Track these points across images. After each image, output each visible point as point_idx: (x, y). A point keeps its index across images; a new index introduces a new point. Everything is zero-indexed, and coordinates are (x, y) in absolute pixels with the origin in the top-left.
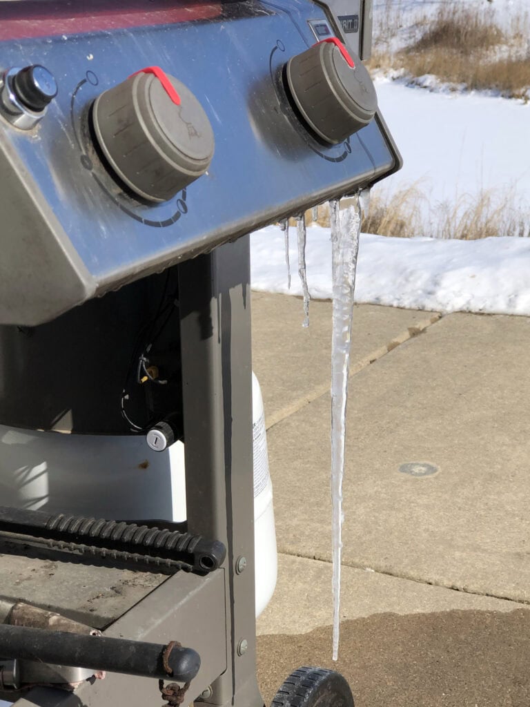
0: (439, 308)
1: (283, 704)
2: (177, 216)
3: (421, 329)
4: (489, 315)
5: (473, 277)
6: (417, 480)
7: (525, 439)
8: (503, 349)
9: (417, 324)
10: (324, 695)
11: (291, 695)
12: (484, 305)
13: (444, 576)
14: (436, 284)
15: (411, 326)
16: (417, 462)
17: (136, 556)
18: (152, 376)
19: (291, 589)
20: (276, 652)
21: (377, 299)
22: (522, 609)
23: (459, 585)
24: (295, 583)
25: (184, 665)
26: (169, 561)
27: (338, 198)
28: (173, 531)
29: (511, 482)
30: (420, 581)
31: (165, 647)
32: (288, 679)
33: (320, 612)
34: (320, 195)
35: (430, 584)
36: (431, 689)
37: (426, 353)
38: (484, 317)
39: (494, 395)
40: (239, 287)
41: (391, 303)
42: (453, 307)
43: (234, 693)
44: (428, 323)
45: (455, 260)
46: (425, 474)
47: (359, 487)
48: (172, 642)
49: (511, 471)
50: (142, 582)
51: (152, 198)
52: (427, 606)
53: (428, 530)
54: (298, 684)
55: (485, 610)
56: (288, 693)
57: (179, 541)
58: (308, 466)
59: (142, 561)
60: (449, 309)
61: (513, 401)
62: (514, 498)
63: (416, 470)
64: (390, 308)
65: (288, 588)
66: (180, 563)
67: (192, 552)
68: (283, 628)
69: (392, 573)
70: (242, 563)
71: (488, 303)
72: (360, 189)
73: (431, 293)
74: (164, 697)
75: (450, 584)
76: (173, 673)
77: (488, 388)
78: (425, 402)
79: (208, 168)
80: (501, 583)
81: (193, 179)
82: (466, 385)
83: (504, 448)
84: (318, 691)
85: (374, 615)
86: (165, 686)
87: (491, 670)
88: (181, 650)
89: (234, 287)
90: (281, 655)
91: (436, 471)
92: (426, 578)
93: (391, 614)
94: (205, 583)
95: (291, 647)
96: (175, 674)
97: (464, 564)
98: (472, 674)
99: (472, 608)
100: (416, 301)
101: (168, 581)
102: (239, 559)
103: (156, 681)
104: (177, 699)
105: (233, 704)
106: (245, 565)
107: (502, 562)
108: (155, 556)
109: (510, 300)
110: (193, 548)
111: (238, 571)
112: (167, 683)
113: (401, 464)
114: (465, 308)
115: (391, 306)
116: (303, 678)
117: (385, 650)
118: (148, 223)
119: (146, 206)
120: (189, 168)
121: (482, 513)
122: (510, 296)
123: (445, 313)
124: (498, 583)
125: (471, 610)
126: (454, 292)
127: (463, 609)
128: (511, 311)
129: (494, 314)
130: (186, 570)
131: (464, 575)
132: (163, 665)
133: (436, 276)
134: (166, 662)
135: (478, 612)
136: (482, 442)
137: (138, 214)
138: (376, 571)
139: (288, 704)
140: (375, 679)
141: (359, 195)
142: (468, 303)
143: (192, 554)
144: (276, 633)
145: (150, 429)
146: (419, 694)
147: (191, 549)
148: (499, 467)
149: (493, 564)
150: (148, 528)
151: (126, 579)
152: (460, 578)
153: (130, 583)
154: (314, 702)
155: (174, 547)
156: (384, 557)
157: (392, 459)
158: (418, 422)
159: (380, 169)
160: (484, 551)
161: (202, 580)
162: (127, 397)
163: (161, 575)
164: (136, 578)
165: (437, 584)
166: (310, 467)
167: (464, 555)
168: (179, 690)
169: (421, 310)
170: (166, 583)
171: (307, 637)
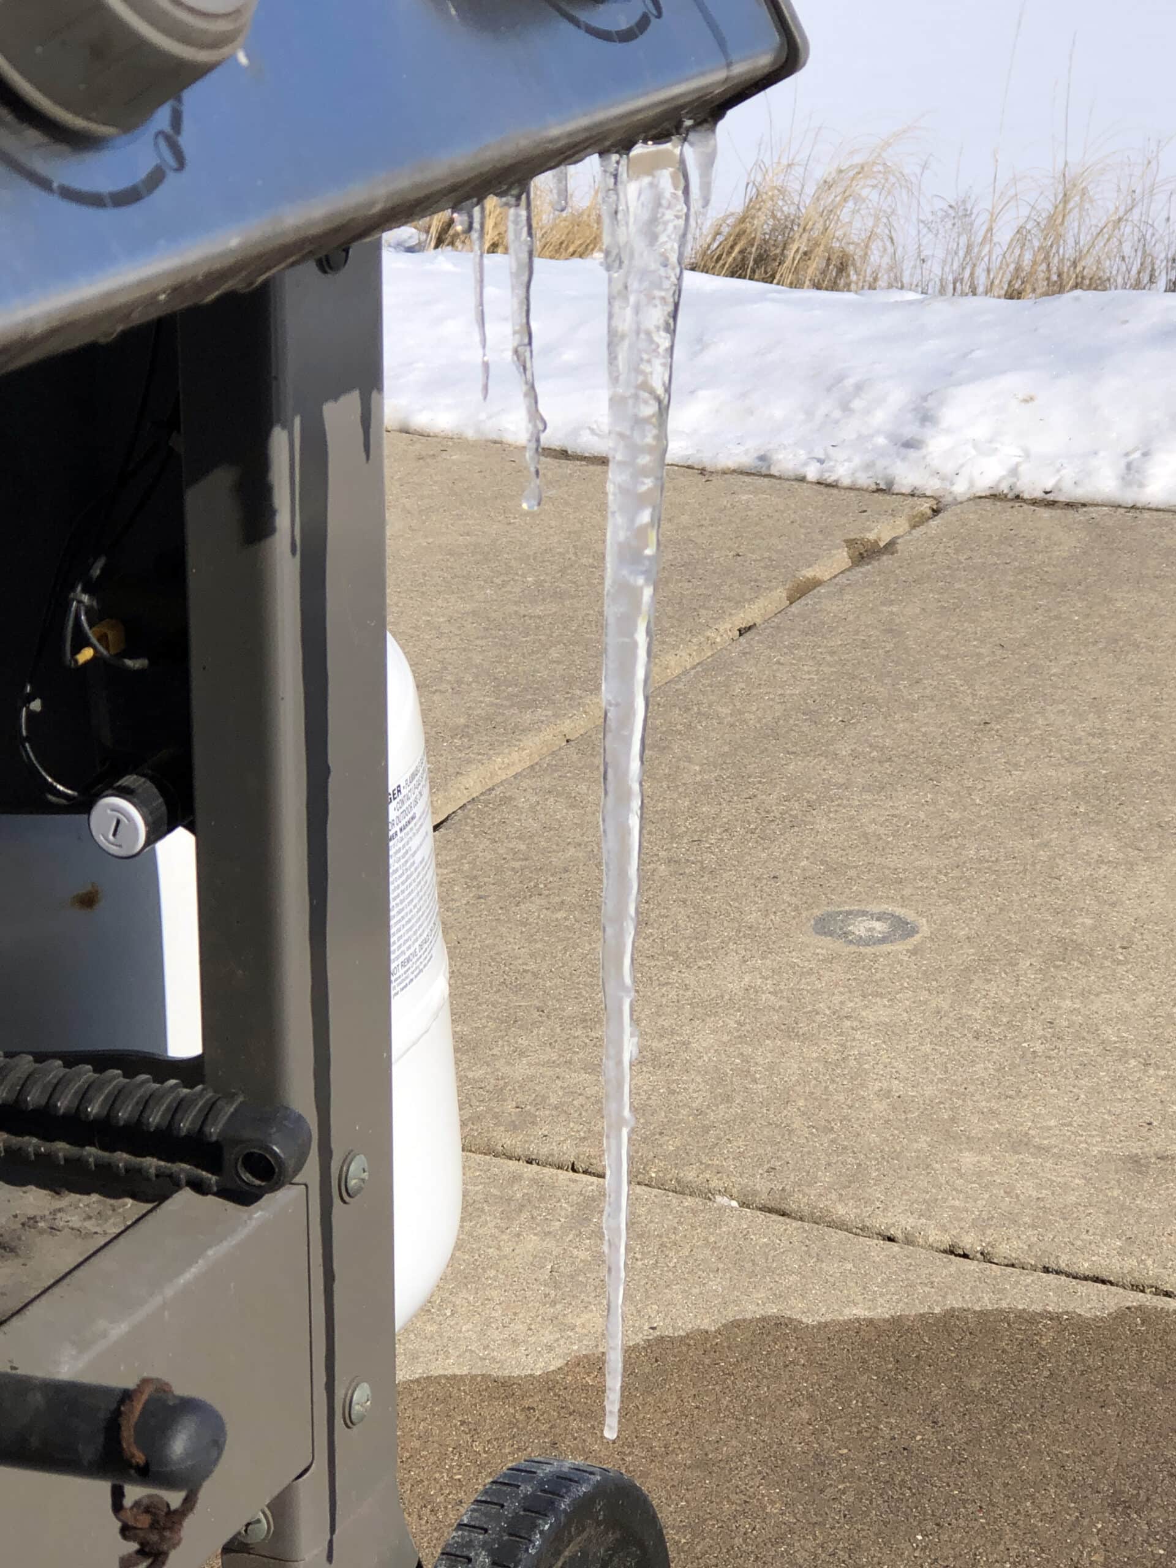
0: (932, 486)
1: (470, 1560)
2: (156, 178)
3: (882, 544)
4: (1069, 505)
5: (1029, 400)
6: (862, 957)
7: (1159, 848)
8: (1107, 600)
9: (870, 530)
10: (585, 1535)
11: (491, 1535)
12: (1057, 477)
13: (929, 1218)
14: (926, 418)
15: (852, 536)
16: (863, 908)
17: (62, 1148)
18: (107, 648)
19: (507, 1251)
20: (463, 1423)
21: (762, 458)
22: (1139, 1308)
23: (969, 1241)
24: (518, 1235)
25: (179, 1445)
26: (152, 1164)
27: (625, 146)
28: (162, 1082)
29: (1119, 963)
30: (864, 1230)
31: (127, 1396)
32: (486, 1492)
33: (586, 1316)
34: (570, 135)
35: (891, 1239)
36: (886, 1524)
37: (895, 609)
38: (1058, 513)
39: (1078, 726)
40: (352, 400)
41: (802, 471)
42: (972, 485)
43: (333, 1530)
44: (901, 525)
45: (977, 354)
46: (883, 940)
47: (702, 975)
48: (145, 1381)
49: (1121, 933)
50: (75, 1221)
51: (77, 122)
52: (881, 1301)
53: (888, 1093)
54: (512, 1506)
55: (1039, 1309)
56: (486, 1531)
57: (179, 1107)
58: (560, 915)
59: (76, 1164)
60: (960, 488)
61: (1129, 744)
62: (1128, 1008)
63: (860, 928)
64: (796, 484)
65: (499, 1248)
66: (183, 1169)
67: (214, 1138)
68: (483, 1359)
69: (788, 1210)
70: (357, 1171)
71: (1069, 474)
72: (688, 123)
73: (910, 444)
74: (126, 1531)
75: (946, 1240)
76: (147, 1464)
77: (1061, 707)
78: (888, 742)
79: (240, 40)
80: (1084, 1236)
81: (198, 72)
82: (1002, 699)
83: (1103, 870)
84: (567, 1526)
85: (736, 1324)
86: (128, 1502)
87: (1052, 1472)
88: (171, 1403)
89: (336, 398)
90: (474, 1432)
91: (914, 931)
92: (880, 1222)
93: (780, 1323)
94: (253, 1224)
95: (504, 1411)
96: (153, 1468)
97: (986, 1187)
98: (997, 1485)
99: (1004, 1305)
100: (869, 466)
101: (149, 1217)
102: (347, 1161)
103: (102, 1488)
104: (163, 1539)
105: (330, 1558)
106: (365, 1175)
107: (1088, 1180)
108: (112, 1149)
109: (1129, 467)
110: (220, 1126)
111: (346, 1194)
112: (134, 1493)
113: (817, 912)
114: (1004, 488)
115: (802, 479)
116: (527, 1489)
117: (763, 1416)
118: (69, 194)
119: (63, 148)
120: (186, 36)
121: (1039, 1047)
122: (1127, 454)
123: (949, 499)
124: (1077, 1238)
125: (1001, 1311)
126: (975, 444)
127: (978, 1309)
128: (1130, 497)
129: (1084, 505)
130: (199, 1187)
131: (985, 1215)
132: (119, 1443)
133: (925, 399)
134: (128, 1434)
135: (1020, 1315)
136: (1043, 855)
137: (40, 165)
138: (743, 1204)
139: (483, 1559)
140: (733, 1497)
141: (685, 140)
142: (1014, 472)
143: (217, 1142)
144: (465, 1371)
145: (99, 795)
146: (851, 1537)
147: (214, 1131)
148: (1089, 922)
149: (1065, 1188)
150: (95, 1071)
151: (31, 1213)
152: (974, 1225)
153: (41, 1224)
154: (558, 1553)
155: (165, 1123)
156: (766, 1167)
157: (794, 900)
158: (868, 797)
159: (743, 68)
160: (1042, 1150)
161: (245, 1216)
162: (36, 705)
163: (129, 1202)
164: (60, 1210)
165: (909, 1241)
166: (566, 919)
167: (986, 1160)
168: (170, 1513)
169: (884, 490)
170: (142, 1225)
171: (548, 1383)
